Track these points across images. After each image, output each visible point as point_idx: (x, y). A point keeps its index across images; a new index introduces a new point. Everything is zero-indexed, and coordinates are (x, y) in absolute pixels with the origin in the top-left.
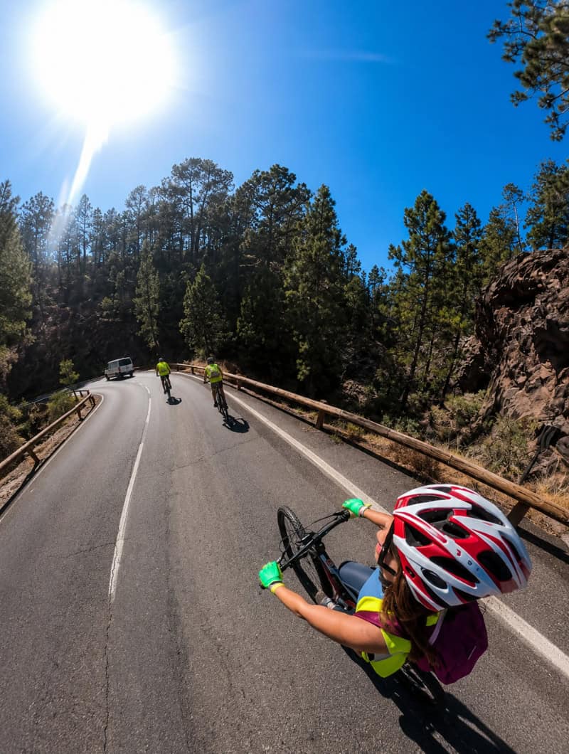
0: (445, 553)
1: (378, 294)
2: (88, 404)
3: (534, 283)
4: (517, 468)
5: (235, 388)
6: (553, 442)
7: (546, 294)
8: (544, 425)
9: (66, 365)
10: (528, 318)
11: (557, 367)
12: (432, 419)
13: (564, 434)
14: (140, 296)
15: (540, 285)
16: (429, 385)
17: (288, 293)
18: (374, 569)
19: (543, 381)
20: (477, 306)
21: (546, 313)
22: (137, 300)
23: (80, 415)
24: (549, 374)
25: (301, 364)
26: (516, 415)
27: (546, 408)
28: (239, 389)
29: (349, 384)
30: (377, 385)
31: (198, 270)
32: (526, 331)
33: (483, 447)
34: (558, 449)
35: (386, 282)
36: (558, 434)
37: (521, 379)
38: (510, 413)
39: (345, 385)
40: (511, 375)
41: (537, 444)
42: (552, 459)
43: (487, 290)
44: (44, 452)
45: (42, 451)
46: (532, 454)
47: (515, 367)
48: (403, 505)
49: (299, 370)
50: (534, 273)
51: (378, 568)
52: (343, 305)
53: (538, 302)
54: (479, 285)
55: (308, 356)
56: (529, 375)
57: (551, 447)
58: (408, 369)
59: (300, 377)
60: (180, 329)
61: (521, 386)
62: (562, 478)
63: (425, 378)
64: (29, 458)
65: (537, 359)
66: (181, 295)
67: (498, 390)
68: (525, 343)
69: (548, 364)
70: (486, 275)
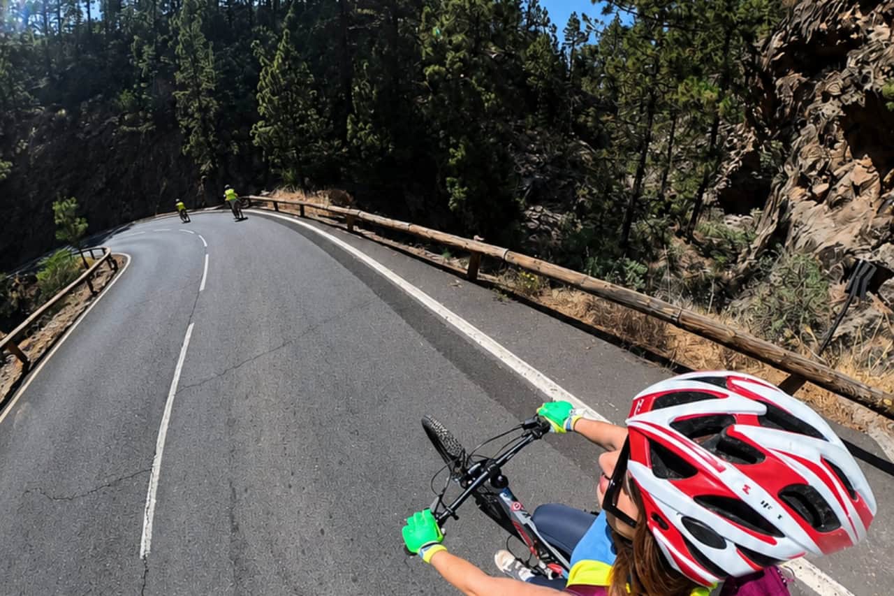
0: (720, 488)
1: (580, 64)
2: (105, 267)
3: (846, 32)
4: (809, 330)
5: (344, 229)
6: (874, 286)
7: (867, 49)
8: (858, 260)
9: (62, 208)
10: (835, 91)
11: (881, 166)
12: (671, 259)
13: (889, 274)
14: (183, 87)
15: (854, 36)
16: (668, 205)
17: (429, 70)
18: (597, 514)
19: (857, 190)
20: (747, 74)
21: (866, 79)
22: (178, 94)
23: (91, 287)
24: (870, 176)
25: (453, 185)
26: (810, 246)
27: (861, 233)
28: (350, 230)
29: (534, 213)
30: (581, 212)
31: (280, 40)
32: (830, 109)
33: (756, 300)
34: (880, 297)
35: (593, 41)
36: (880, 273)
37: (819, 188)
38: (802, 242)
39: (528, 213)
40: (803, 181)
41: (846, 291)
42: (870, 312)
43: (766, 46)
44: (36, 350)
45: (33, 347)
46: (838, 309)
47: (812, 167)
48: (643, 410)
49: (450, 195)
50: (847, 16)
51: (603, 515)
52: (522, 85)
53: (851, 63)
54: (750, 37)
55: (462, 170)
56: (834, 180)
57: (869, 294)
58: (631, 181)
59: (452, 204)
60: (253, 138)
61: (819, 199)
62: (887, 345)
63: (661, 197)
64: (13, 358)
65: (848, 154)
66: (252, 82)
67: (784, 208)
68: (827, 129)
69: (867, 161)
70: (760, 21)
